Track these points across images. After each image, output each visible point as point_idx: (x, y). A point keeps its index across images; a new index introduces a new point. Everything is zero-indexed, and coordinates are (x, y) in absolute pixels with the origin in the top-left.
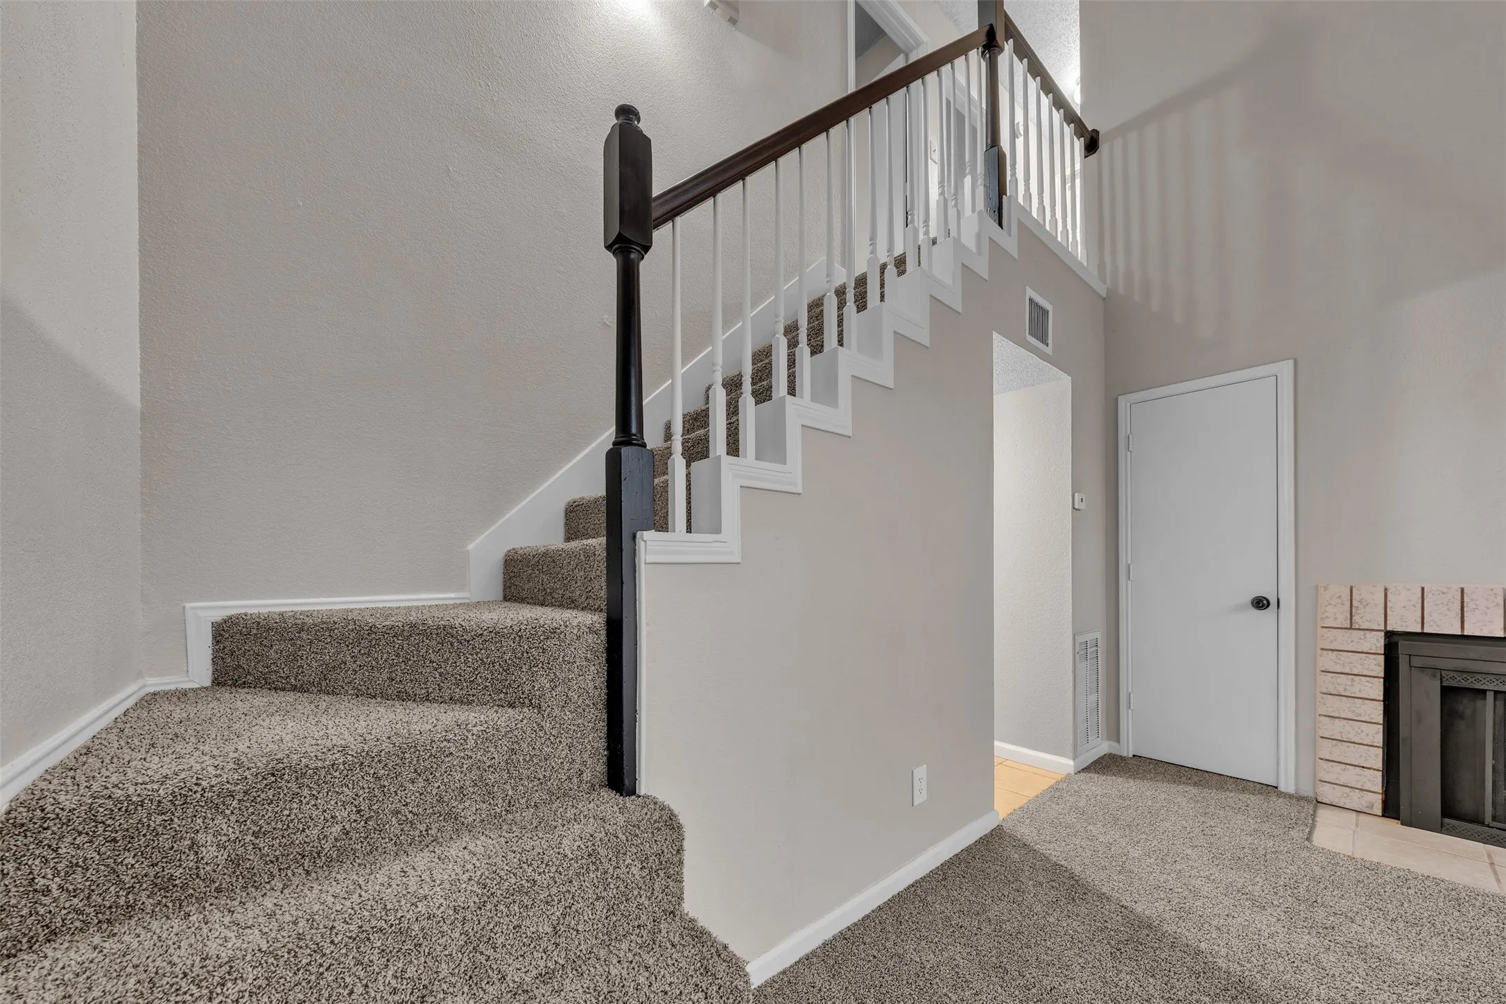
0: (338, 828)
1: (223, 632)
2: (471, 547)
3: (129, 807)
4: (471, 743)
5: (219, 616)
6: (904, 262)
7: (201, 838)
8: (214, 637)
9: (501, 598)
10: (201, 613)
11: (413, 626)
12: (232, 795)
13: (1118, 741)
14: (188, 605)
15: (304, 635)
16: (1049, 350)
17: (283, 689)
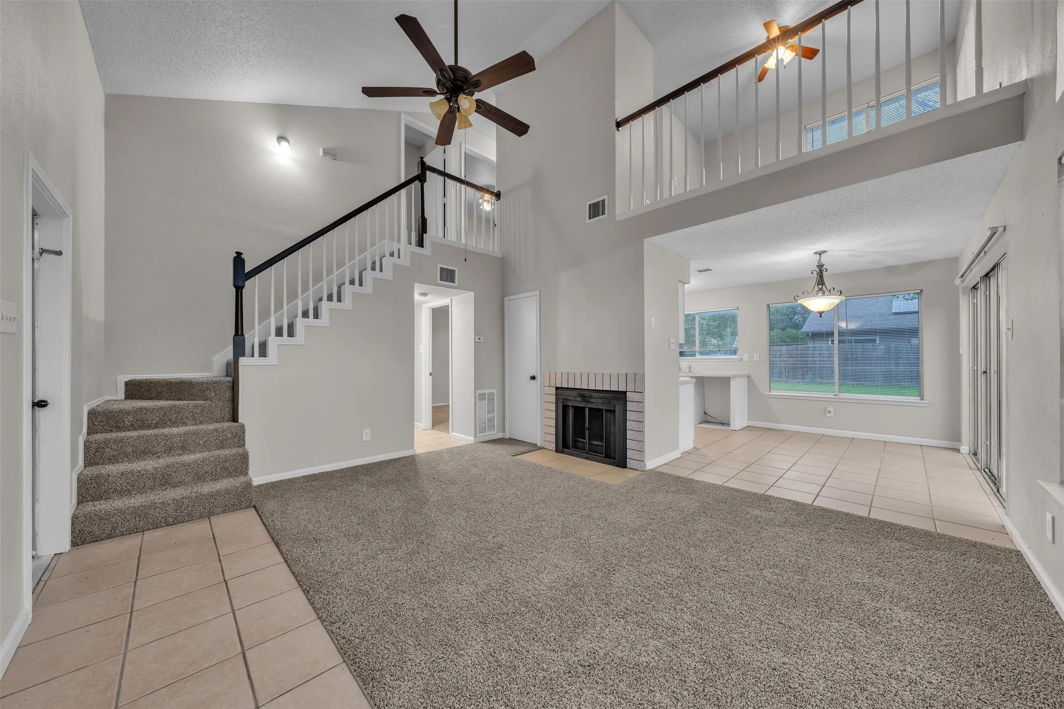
0: (155, 422)
1: (128, 384)
2: (214, 359)
3: (111, 412)
4: (190, 407)
5: (127, 380)
6: (375, 263)
7: (125, 419)
8: (125, 386)
9: (225, 375)
10: (122, 379)
11: (182, 381)
12: (131, 412)
13: (505, 433)
14: (118, 376)
15: (152, 384)
16: (456, 284)
17: (146, 399)
